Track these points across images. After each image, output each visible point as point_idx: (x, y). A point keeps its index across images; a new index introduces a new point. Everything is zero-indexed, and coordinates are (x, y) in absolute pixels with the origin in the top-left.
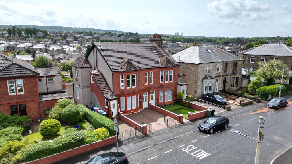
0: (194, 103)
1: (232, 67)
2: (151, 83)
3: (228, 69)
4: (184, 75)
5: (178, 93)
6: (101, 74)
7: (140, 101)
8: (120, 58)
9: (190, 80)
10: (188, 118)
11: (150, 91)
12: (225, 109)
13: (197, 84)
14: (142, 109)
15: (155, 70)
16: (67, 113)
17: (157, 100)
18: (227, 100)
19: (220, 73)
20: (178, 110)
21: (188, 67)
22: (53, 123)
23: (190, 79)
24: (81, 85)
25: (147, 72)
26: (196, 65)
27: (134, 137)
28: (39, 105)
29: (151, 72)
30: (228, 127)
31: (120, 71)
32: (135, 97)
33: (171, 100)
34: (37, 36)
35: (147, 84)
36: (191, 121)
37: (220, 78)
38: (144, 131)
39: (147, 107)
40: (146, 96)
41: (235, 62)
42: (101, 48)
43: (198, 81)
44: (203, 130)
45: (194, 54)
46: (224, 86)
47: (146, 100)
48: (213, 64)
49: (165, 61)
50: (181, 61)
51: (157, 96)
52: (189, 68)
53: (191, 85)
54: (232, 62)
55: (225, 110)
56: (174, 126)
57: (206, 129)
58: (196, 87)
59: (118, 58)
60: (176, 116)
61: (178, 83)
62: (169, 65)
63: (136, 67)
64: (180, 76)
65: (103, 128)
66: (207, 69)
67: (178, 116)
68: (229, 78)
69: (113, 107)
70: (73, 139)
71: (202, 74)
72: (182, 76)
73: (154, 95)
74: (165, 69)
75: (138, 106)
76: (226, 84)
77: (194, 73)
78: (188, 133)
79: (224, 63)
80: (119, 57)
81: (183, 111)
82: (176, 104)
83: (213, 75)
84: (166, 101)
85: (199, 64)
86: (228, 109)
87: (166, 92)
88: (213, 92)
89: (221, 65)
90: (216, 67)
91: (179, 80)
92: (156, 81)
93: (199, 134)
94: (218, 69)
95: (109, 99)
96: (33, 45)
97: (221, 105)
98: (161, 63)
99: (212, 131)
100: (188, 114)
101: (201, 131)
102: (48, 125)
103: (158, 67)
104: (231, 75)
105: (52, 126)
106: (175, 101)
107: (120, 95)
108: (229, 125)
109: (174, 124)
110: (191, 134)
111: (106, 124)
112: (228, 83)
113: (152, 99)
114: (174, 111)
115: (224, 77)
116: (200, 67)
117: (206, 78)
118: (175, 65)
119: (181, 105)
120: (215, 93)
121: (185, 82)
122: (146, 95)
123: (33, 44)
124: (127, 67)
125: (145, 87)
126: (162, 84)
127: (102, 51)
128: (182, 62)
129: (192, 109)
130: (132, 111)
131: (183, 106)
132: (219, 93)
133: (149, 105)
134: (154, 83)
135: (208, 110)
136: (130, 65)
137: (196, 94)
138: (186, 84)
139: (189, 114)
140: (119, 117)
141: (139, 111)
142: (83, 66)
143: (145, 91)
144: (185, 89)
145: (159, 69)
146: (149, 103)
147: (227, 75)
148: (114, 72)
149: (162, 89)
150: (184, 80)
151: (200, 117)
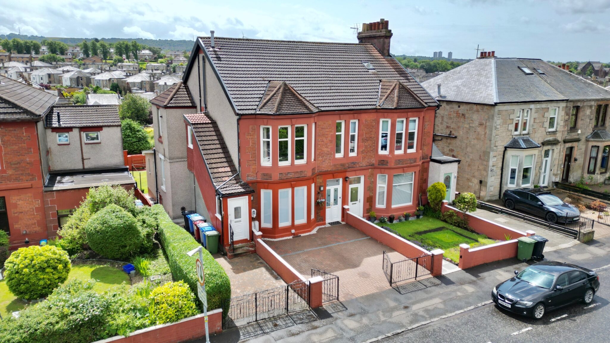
0: (479, 214)
1: (594, 116)
2: (351, 155)
3: (580, 123)
4: (451, 137)
5: (432, 185)
6: (214, 123)
7: (317, 204)
8: (266, 79)
9: (469, 149)
10: (458, 261)
11: (348, 174)
12: (575, 238)
13: (488, 161)
14: (325, 224)
15: (365, 117)
16: (99, 227)
17: (370, 200)
18: (581, 211)
19: (556, 131)
20: (429, 234)
21: (463, 115)
22: (43, 258)
23: (467, 147)
24: (167, 154)
25: (340, 119)
26: (486, 107)
27: (279, 317)
28: (43, 202)
29: (352, 121)
30: (593, 302)
31: (259, 112)
32: (302, 191)
33: (411, 204)
34: (139, 57)
35: (339, 156)
36: (467, 270)
37: (554, 147)
38: (313, 298)
39: (339, 219)
40: (336, 191)
41: (603, 103)
42: (215, 51)
43: (492, 154)
44: (510, 306)
45: (483, 79)
46: (567, 170)
47: (336, 200)
48: (538, 106)
49: (396, 91)
50: (445, 97)
51: (370, 190)
52: (467, 116)
53: (469, 165)
54: (593, 103)
55: (576, 242)
56: (413, 284)
57: (520, 304)
58: (486, 170)
59: (259, 79)
60: (422, 252)
61: (433, 158)
62: (408, 103)
63: (307, 103)
64: (440, 138)
65: (181, 282)
66: (520, 119)
67: (426, 256)
68: (583, 147)
69: (236, 218)
70: (62, 320)
71: (504, 134)
72: (444, 140)
73: (361, 187)
74: (396, 115)
75: (313, 216)
76: (572, 164)
77: (479, 129)
78: (458, 312)
79: (571, 105)
80: (262, 76)
81: (444, 236)
82: (424, 214)
83: (537, 139)
84: (393, 206)
85: (496, 104)
86: (586, 239)
87: (395, 179)
88: (535, 187)
89: (561, 108)
90: (546, 115)
91: (434, 147)
92: (366, 147)
93: (495, 319)
94: (552, 119)
95: (224, 193)
96: (127, 76)
97: (563, 224)
98: (384, 98)
99: (539, 313)
100: (459, 248)
101: (501, 309)
102: (27, 261)
103: (374, 107)
104: (587, 141)
105: (37, 266)
106: (422, 207)
107: (258, 182)
108: (598, 294)
109: (414, 280)
110: (466, 316)
111: (189, 272)
112: (577, 162)
113: (354, 198)
114: (417, 236)
115: (569, 145)
116: (500, 112)
117: (514, 145)
118: (426, 103)
119: (438, 218)
120: (539, 190)
121: (453, 156)
122: (336, 187)
123: (128, 74)
124: (281, 103)
125: (335, 165)
126: (384, 156)
127: (215, 59)
128: (449, 98)
129: (473, 231)
130: (293, 231)
131: (445, 221)
132: (550, 188)
133: (345, 215)
134: (362, 152)
135: (523, 239)
136: (288, 96)
137: (483, 188)
138: (457, 159)
139: (461, 248)
140: (252, 247)
141: (314, 232)
142: (171, 102)
143: (333, 174)
144: (451, 173)
145: (377, 112)
146: (343, 210)
147: (578, 140)
148: (241, 117)
149: (383, 170)
150: (452, 150)
151: (497, 259)
